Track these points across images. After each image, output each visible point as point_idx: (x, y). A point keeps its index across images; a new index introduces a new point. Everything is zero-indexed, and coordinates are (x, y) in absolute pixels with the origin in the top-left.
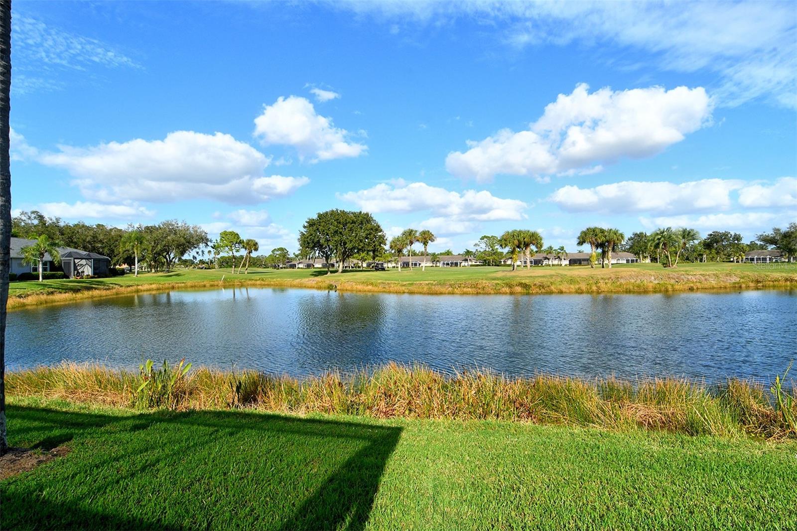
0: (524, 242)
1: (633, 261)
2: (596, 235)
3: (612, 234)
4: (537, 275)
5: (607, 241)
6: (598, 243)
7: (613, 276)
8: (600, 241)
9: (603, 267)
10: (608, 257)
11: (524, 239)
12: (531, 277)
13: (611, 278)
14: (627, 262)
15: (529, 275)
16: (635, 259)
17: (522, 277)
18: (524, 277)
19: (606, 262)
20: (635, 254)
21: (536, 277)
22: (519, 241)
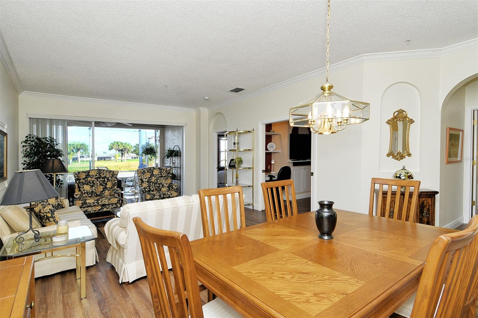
0: (77, 148)
1: (135, 158)
2: (119, 145)
3: (127, 145)
4: (86, 166)
5: (124, 149)
6: (119, 149)
7: (127, 165)
8: (120, 149)
9: (122, 161)
10: (124, 156)
11: (77, 146)
12: (82, 167)
13: (126, 166)
14: (132, 159)
15: (81, 166)
16: (136, 157)
17: (76, 168)
18: (78, 168)
19: (123, 158)
20: (137, 155)
21: (86, 167)
22: (73, 147)
